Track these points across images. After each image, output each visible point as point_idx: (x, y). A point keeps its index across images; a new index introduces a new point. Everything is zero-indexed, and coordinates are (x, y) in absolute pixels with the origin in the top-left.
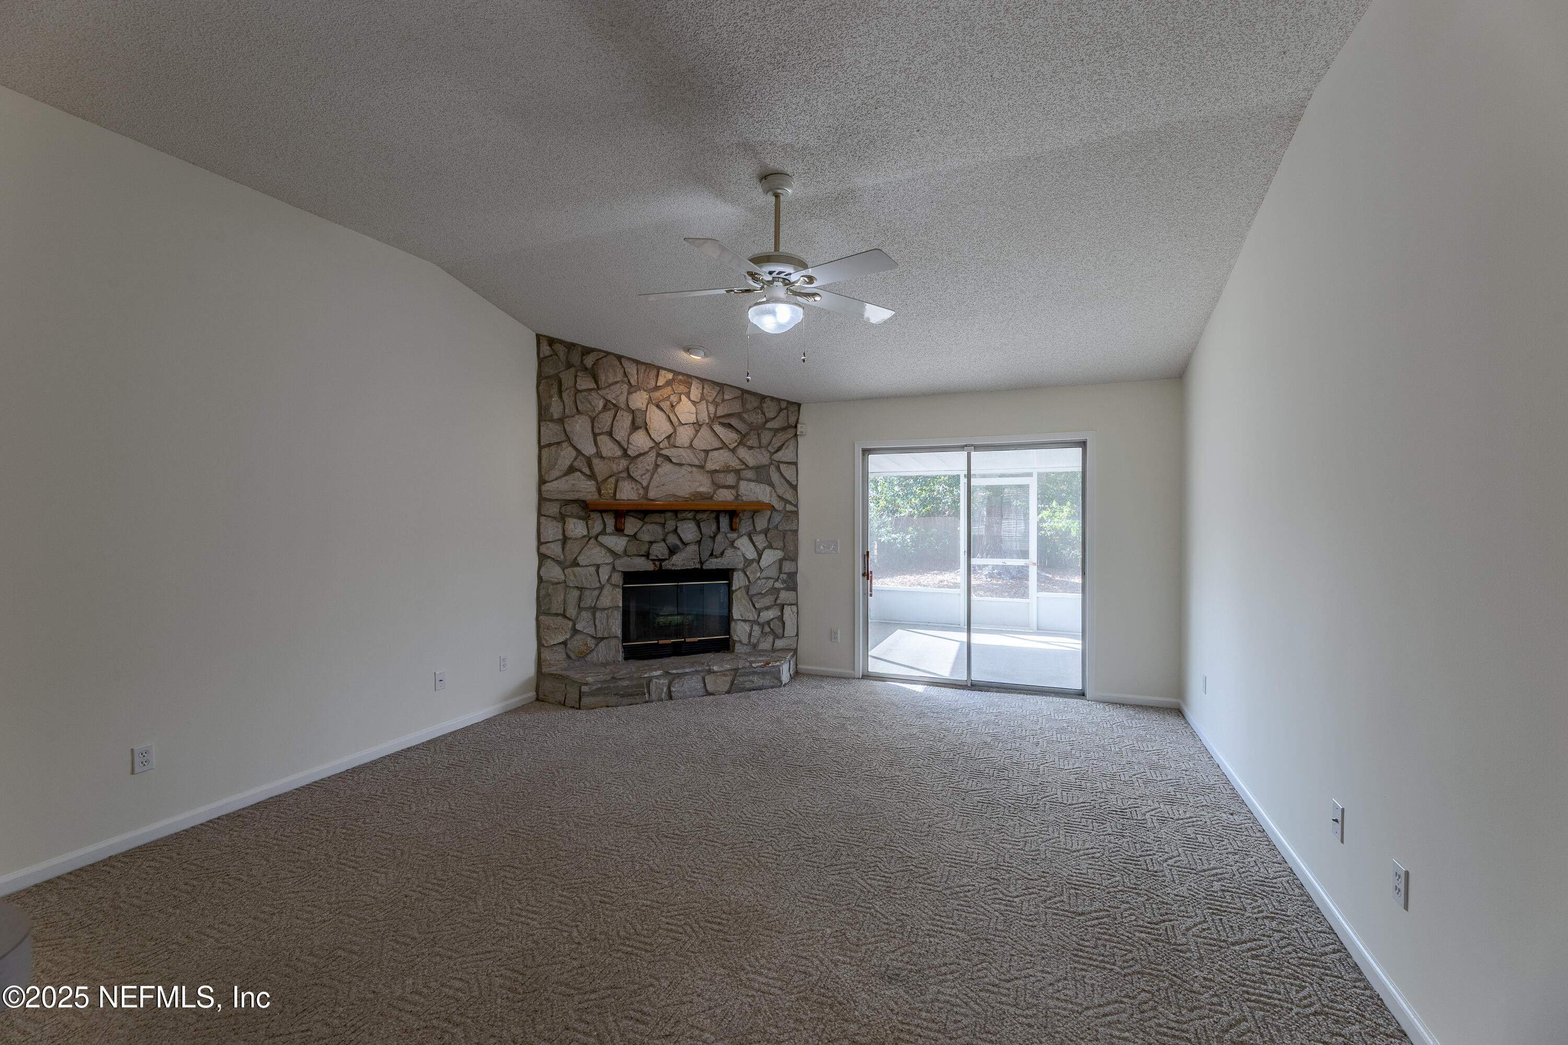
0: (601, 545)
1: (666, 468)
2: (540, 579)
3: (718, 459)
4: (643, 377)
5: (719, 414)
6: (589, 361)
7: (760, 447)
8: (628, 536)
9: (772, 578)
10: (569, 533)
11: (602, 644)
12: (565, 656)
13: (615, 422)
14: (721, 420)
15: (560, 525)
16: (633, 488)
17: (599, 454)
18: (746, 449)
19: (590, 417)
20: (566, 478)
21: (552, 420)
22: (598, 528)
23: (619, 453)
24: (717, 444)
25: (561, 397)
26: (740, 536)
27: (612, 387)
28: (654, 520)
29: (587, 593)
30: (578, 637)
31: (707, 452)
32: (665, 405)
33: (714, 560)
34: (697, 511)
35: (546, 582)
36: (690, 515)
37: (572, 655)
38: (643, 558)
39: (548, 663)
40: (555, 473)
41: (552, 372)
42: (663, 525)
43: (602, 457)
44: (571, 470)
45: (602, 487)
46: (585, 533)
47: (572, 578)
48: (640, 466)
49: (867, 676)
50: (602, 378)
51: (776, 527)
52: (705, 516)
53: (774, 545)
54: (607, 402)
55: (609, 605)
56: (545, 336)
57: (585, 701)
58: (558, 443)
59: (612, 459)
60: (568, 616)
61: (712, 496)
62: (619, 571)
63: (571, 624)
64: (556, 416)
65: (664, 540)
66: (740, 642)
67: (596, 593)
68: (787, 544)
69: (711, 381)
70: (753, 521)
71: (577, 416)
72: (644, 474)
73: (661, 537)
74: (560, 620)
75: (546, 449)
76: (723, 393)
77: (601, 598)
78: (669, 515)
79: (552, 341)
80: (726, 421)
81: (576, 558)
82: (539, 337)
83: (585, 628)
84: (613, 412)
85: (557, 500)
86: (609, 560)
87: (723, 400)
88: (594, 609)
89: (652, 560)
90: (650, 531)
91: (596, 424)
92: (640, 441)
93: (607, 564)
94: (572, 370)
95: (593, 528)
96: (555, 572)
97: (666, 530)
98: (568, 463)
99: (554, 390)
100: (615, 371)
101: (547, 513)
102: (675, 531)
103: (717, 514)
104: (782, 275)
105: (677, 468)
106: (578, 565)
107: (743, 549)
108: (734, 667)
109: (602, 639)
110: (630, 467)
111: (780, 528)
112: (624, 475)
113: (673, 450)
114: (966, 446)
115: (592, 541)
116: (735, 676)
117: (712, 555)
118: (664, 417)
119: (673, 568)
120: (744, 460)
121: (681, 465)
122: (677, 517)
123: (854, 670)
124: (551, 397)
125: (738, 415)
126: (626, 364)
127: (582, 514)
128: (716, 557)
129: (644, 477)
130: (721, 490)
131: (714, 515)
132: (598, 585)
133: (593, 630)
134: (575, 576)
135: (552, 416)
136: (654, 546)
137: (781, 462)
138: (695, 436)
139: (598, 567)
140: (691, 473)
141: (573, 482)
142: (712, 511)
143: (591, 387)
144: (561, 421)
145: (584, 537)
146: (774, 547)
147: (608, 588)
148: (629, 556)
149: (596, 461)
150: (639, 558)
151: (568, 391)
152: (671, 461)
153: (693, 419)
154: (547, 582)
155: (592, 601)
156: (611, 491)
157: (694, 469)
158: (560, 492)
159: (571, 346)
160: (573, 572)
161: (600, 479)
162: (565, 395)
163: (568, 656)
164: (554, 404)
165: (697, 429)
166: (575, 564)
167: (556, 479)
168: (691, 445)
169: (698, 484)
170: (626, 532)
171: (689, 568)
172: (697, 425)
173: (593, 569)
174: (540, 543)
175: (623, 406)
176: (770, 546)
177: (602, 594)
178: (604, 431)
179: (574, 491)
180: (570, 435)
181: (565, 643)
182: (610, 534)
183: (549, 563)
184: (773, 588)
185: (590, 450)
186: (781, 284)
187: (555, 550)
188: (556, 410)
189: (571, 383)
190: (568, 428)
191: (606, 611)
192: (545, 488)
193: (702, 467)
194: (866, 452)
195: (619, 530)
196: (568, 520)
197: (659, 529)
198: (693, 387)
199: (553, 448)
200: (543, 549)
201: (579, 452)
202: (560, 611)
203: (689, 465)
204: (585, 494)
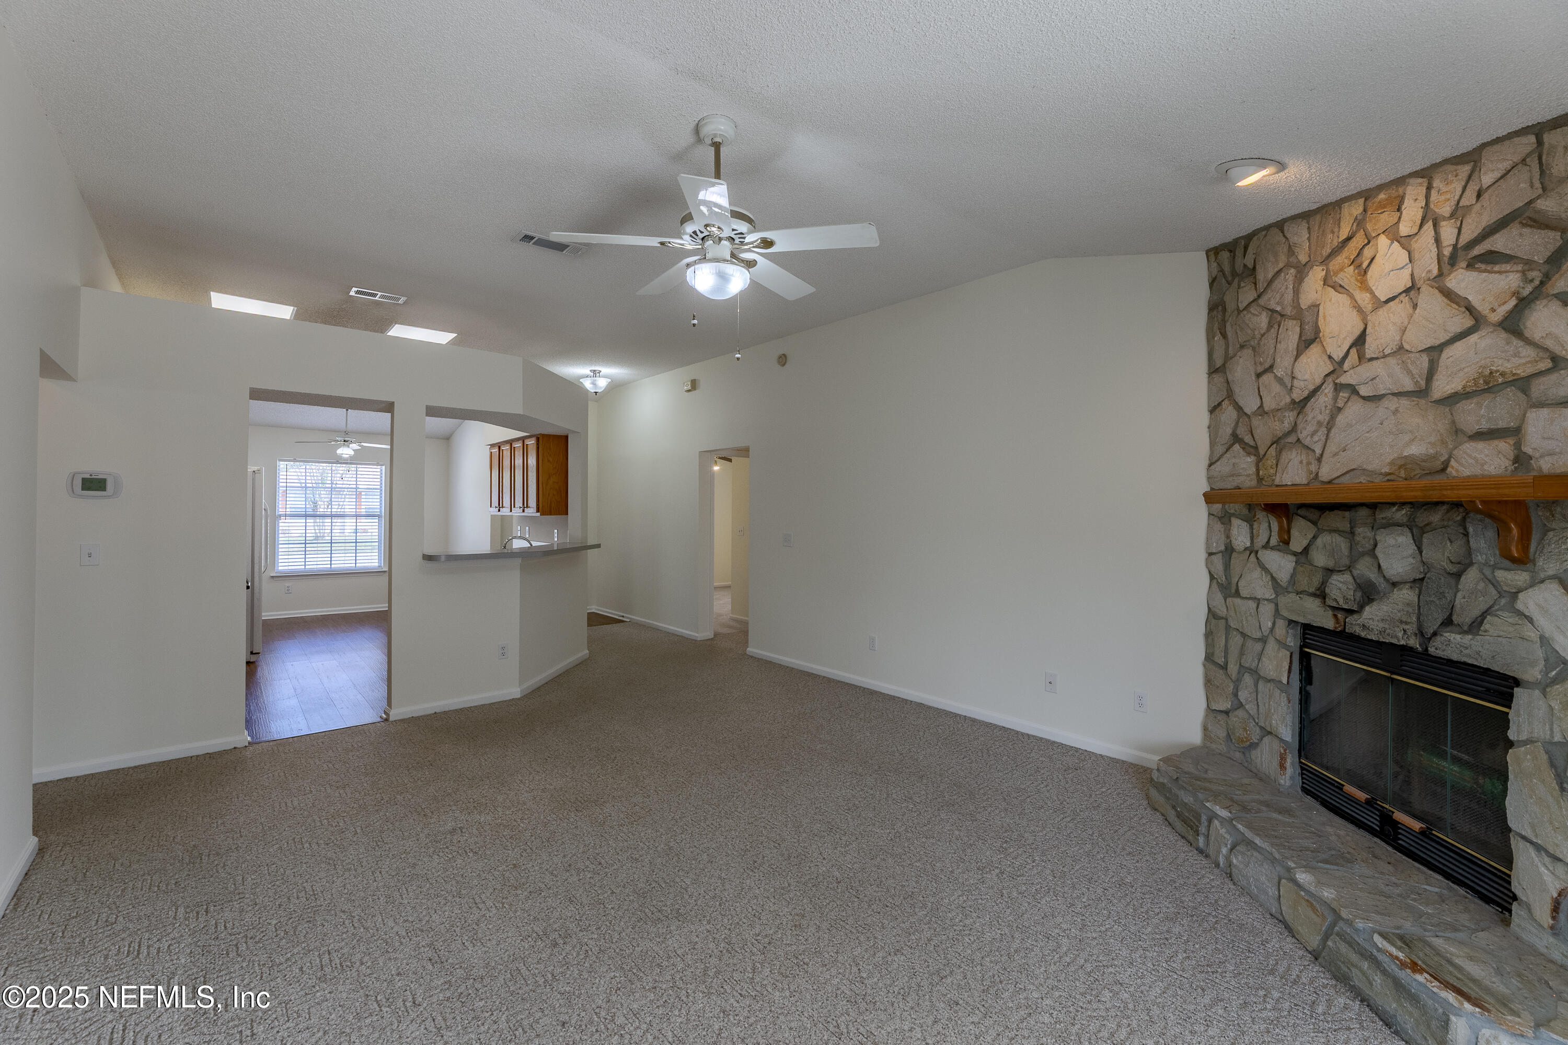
0: (1264, 566)
1: (1354, 409)
2: (1209, 610)
3: (1465, 362)
4: (1318, 238)
5: (1463, 239)
8: (1296, 553)
10: (1233, 542)
12: (1225, 734)
14: (1468, 253)
15: (1225, 528)
16: (1301, 462)
17: (1261, 408)
19: (1253, 348)
20: (1230, 453)
21: (1216, 371)
22: (1262, 536)
23: (1283, 400)
24: (1459, 322)
25: (1224, 331)
26: (1534, 582)
27: (1275, 283)
28: (1336, 525)
29: (1249, 644)
30: (1241, 713)
31: (1436, 350)
32: (1352, 274)
33: (1455, 638)
35: (1213, 614)
36: (1400, 515)
37: (1233, 738)
38: (1318, 601)
39: (1209, 734)
40: (1218, 450)
41: (1217, 298)
42: (1350, 535)
43: (1265, 413)
44: (1235, 439)
45: (1262, 465)
46: (1248, 544)
47: (1233, 614)
48: (1311, 416)
52: (1436, 517)
54: (1270, 313)
55: (1272, 674)
58: (1220, 403)
59: (1277, 413)
60: (1230, 673)
61: (1445, 465)
62: (1285, 618)
63: (1232, 687)
64: (1218, 364)
65: (1351, 569)
66: (1527, 908)
67: (1258, 646)
69: (1446, 162)
71: (1240, 353)
72: (1317, 431)
73: (1346, 561)
74: (1222, 675)
76: (1479, 175)
77: (1264, 658)
78: (1359, 513)
79: (1217, 252)
80: (1481, 251)
81: (1237, 583)
82: (1208, 254)
83: (1247, 701)
84: (1277, 327)
86: (1272, 594)
87: (1478, 197)
88: (1256, 675)
89: (1331, 607)
90: (1327, 547)
91: (1258, 358)
92: (1310, 368)
93: (1269, 601)
94: (1236, 282)
95: (1257, 536)
96: (1219, 601)
97: (1354, 548)
98: (1231, 429)
99: (1217, 324)
100: (1277, 253)
101: (1215, 512)
102: (1372, 551)
103: (1462, 512)
105: (1369, 407)
106: (1239, 594)
107: (1545, 624)
109: (1267, 731)
110: (1297, 422)
112: (1290, 438)
113: (1364, 368)
115: (1255, 557)
116: (1332, 928)
117: (1450, 621)
118: (1347, 301)
119: (1363, 634)
121: (1377, 399)
122: (1374, 518)
124: (1214, 336)
126: (1292, 230)
127: (1247, 513)
128: (1463, 630)
129: (1316, 438)
130: (1470, 444)
131: (1454, 515)
132: (1260, 634)
133: (1255, 709)
134: (1237, 611)
135: (1215, 364)
136: (1335, 579)
138: (1409, 320)
139: (1259, 603)
141: (1235, 459)
142: (1448, 505)
143: (1250, 299)
144: (1224, 368)
145: (1247, 549)
147: (1271, 643)
148: (1297, 593)
149: (1257, 421)
150: (1312, 598)
151: (1231, 318)
152: (1360, 394)
153: (1403, 281)
155: (1253, 660)
156: (1272, 472)
157: (1405, 402)
158: (1225, 478)
159: (1235, 246)
160: (1235, 603)
161: (1259, 454)
162: (1228, 326)
163: (1229, 737)
164: (1216, 346)
165: (1413, 300)
166: (1237, 591)
167: (1221, 456)
168: (1401, 348)
169: (1407, 437)
170: (1293, 546)
171: (1394, 641)
172: (1413, 292)
173: (1254, 606)
174: (1209, 553)
175: (1289, 311)
177: (1265, 652)
178: (1267, 365)
179: (1234, 475)
180: (1232, 386)
183: (1217, 588)
185: (1252, 403)
187: (1217, 566)
188: (1218, 353)
190: (1230, 377)
191: (1268, 685)
192: (1214, 470)
193: (1422, 393)
195: (1285, 542)
196: (1233, 521)
197: (1342, 544)
199: (1217, 413)
200: (1212, 565)
201: (1241, 412)
202: (1222, 662)
203: (1394, 394)
204: (1242, 478)
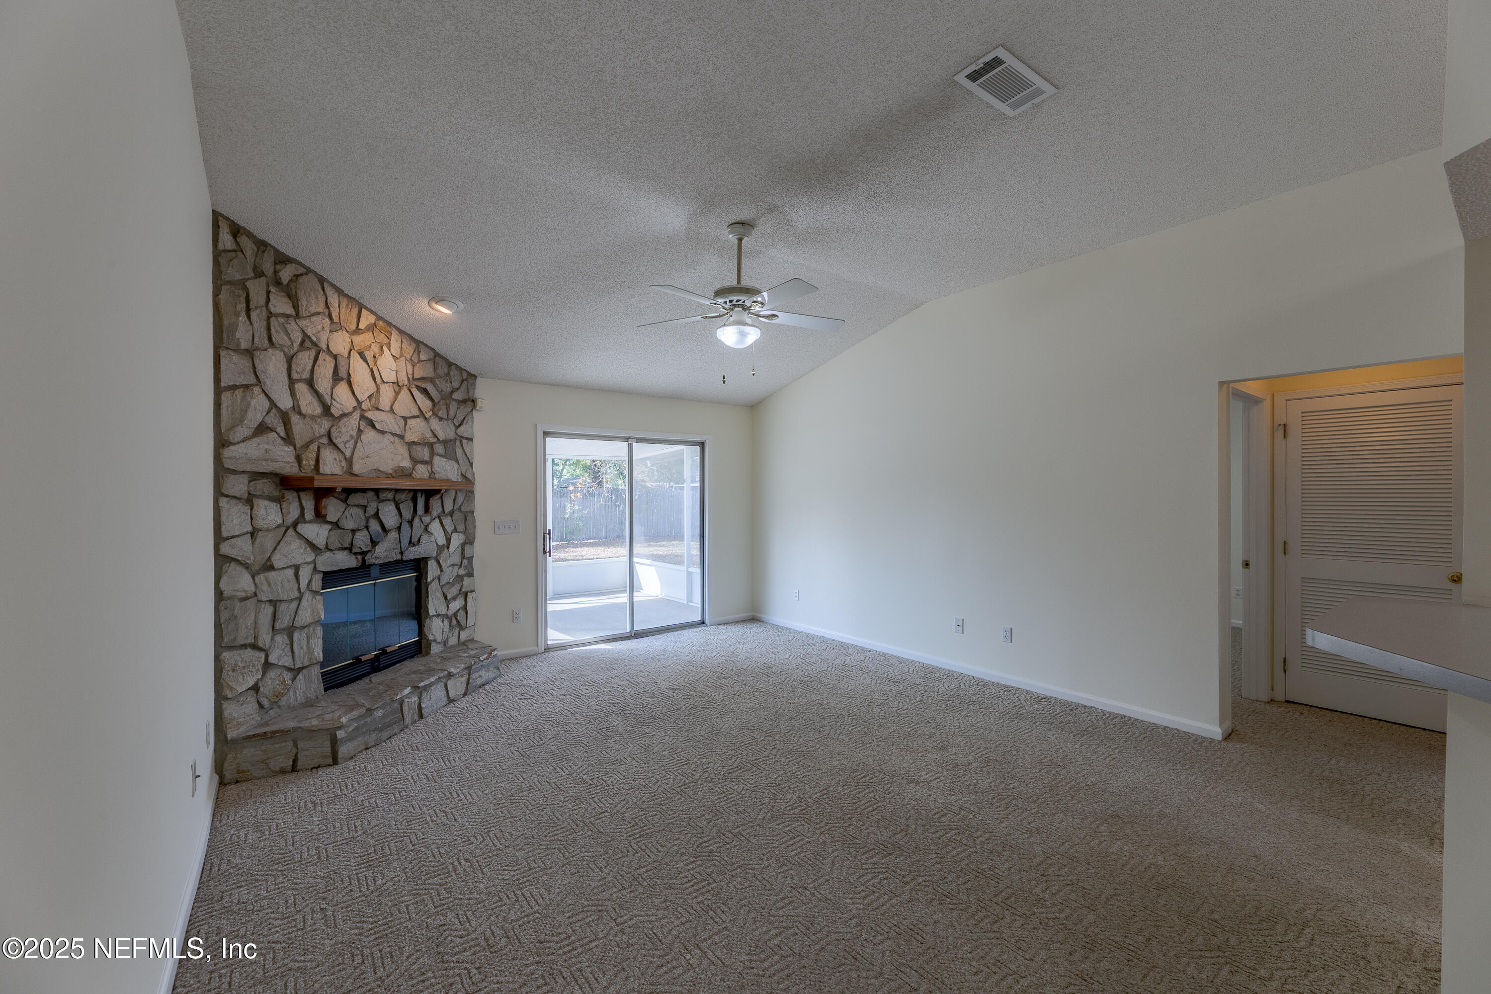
0: (300, 536)
1: (369, 435)
2: (219, 595)
3: (417, 430)
4: (346, 313)
5: (416, 376)
6: (286, 274)
7: (447, 419)
8: (331, 523)
9: (456, 565)
10: (260, 523)
11: (300, 676)
12: (257, 706)
13: (316, 368)
14: (419, 384)
15: (247, 509)
16: (335, 459)
17: (297, 409)
18: (437, 419)
19: (285, 354)
20: (257, 440)
21: (237, 350)
22: (294, 514)
23: (318, 410)
24: (416, 412)
25: (249, 317)
26: (433, 520)
27: (313, 319)
28: (357, 503)
29: (283, 607)
30: (272, 674)
31: (405, 419)
32: (369, 355)
33: (413, 549)
34: (397, 490)
35: (229, 598)
36: (390, 495)
37: (266, 703)
38: (346, 552)
39: (235, 722)
40: (242, 432)
41: (237, 277)
42: (365, 508)
43: (300, 413)
44: (262, 429)
45: (304, 457)
46: (280, 520)
47: (265, 587)
48: (344, 430)
49: (548, 649)
50: (303, 302)
51: (460, 509)
52: (404, 497)
53: (459, 528)
54: (306, 337)
55: (310, 620)
56: (227, 219)
57: (343, 750)
58: (246, 387)
59: (313, 418)
60: (261, 645)
61: (411, 474)
62: (320, 572)
63: (263, 655)
64: (244, 345)
65: (367, 527)
66: (435, 641)
67: (294, 605)
68: (468, 527)
69: (408, 334)
70: (442, 502)
71: (270, 350)
72: (348, 441)
73: (363, 523)
74: (249, 653)
75: (228, 394)
76: (419, 352)
77: (300, 612)
78: (370, 494)
79: (236, 231)
80: (423, 386)
81: (269, 558)
82: (217, 217)
83: (279, 658)
84: (313, 353)
85: (243, 472)
86: (310, 557)
87: (420, 361)
88: (290, 631)
89: (355, 554)
90: (352, 518)
91: (294, 366)
92: (343, 399)
93: (307, 563)
94: (263, 280)
95: (289, 513)
96: (242, 582)
97: (367, 515)
98: (259, 418)
99: (242, 306)
100: (317, 298)
101: (231, 492)
102: (377, 515)
103: (414, 494)
104: (740, 303)
105: (379, 437)
106: (272, 568)
107: (435, 534)
108: (468, 665)
109: (301, 669)
110: (333, 430)
111: (463, 509)
112: (325, 440)
113: (377, 412)
114: (630, 438)
115: (291, 532)
116: (470, 674)
117: (410, 542)
118: (368, 370)
119: (376, 562)
120: (436, 433)
121: (383, 432)
122: (378, 497)
123: (538, 646)
124: (237, 315)
125: (431, 380)
126: (330, 291)
127: (276, 493)
128: (414, 545)
129: (347, 446)
130: (419, 465)
131: (411, 495)
132: (297, 594)
133: (290, 659)
134: (269, 584)
135: (239, 344)
136: (358, 534)
137: (463, 437)
138: (395, 399)
139: (297, 568)
140: (393, 443)
141: (266, 446)
142: (410, 490)
143: (288, 312)
144: (249, 354)
145: (279, 526)
146: (458, 530)
147: (307, 596)
148: (331, 550)
149: (295, 419)
150: (342, 552)
151: (258, 311)
152: (373, 426)
153: (393, 379)
154: (231, 598)
155: (289, 618)
156: (313, 463)
157: (395, 439)
158: (250, 460)
159: (262, 245)
160: (265, 577)
161: (298, 445)
162: (254, 315)
163: (261, 706)
164: (241, 328)
165: (397, 390)
166: (269, 567)
167: (243, 441)
168: (392, 410)
169: (399, 457)
170: (329, 518)
171: (392, 560)
172: (398, 386)
173: (290, 572)
174: (219, 538)
175: (324, 347)
176: (455, 530)
177: (301, 606)
178: (304, 377)
179: (267, 460)
180: (261, 376)
181: (255, 688)
182: (311, 522)
183: (232, 569)
184: (458, 576)
185: (285, 403)
186: (741, 309)
187: (241, 548)
188: (243, 336)
189: (262, 301)
190: (259, 367)
191: (306, 630)
192: (228, 452)
193: (402, 437)
194: (546, 434)
195: (319, 516)
196: (256, 501)
197: (361, 513)
198: (393, 339)
199: (239, 393)
200: (225, 549)
201: (273, 404)
202: (251, 640)
203: (391, 433)
204: (282, 464)
